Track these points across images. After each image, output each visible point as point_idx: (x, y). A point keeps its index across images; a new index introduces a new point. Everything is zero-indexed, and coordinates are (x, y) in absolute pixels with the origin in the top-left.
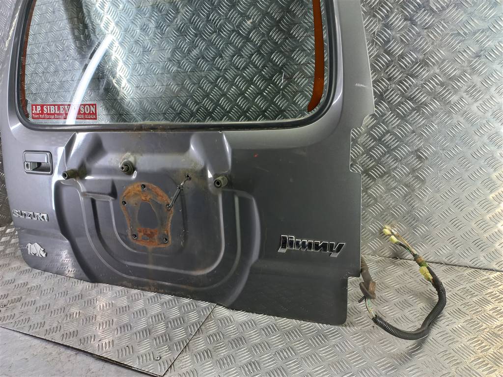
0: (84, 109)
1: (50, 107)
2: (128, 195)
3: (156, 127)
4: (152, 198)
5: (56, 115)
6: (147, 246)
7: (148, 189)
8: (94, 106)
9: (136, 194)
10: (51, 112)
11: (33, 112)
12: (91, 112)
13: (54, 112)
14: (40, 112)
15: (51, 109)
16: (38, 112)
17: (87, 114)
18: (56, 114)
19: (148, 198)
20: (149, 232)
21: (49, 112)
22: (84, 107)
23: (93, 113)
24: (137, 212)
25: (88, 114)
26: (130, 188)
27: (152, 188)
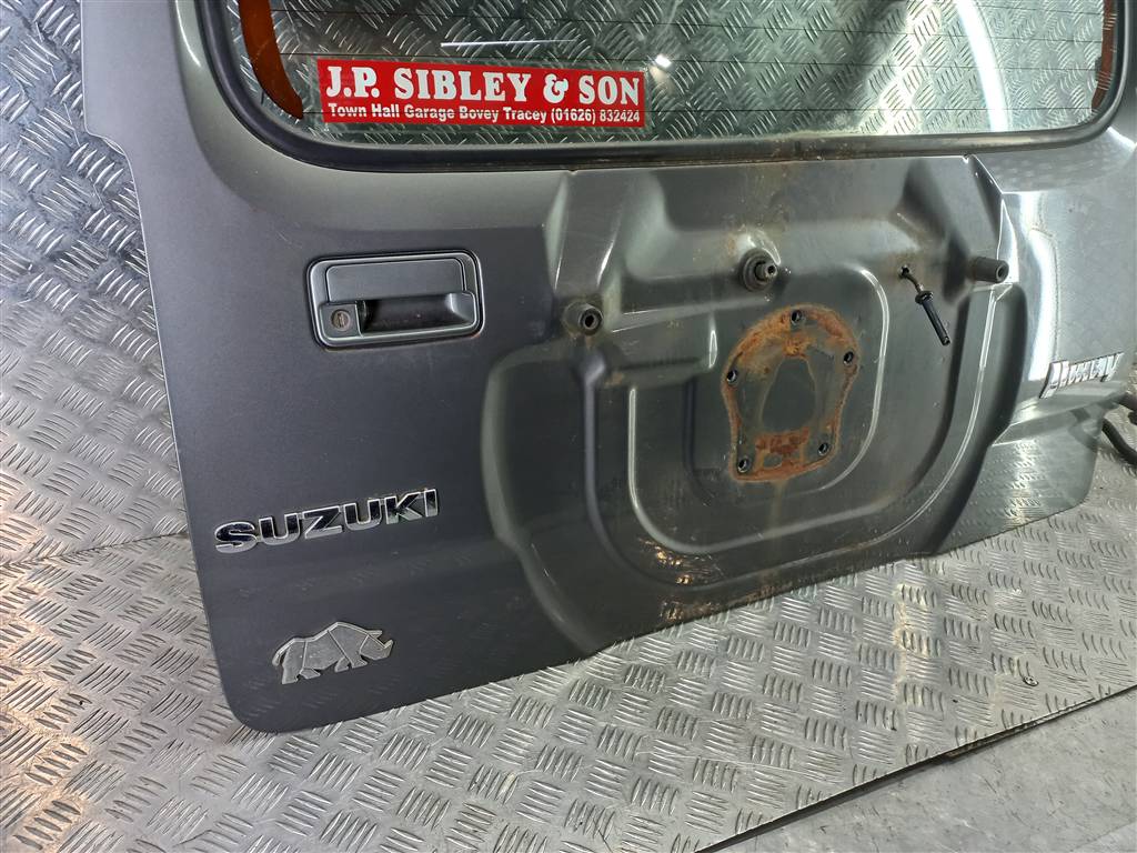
0: (595, 87)
1: (430, 79)
2: (750, 350)
3: (834, 147)
4: (815, 345)
5: (463, 109)
6: (772, 481)
7: (810, 321)
8: (636, 81)
9: (772, 343)
10: (439, 95)
11: (332, 92)
12: (624, 101)
13: (451, 95)
14: (376, 93)
15: (439, 85)
16: (361, 93)
17: (607, 107)
18: (466, 103)
19: (803, 346)
20: (786, 442)
21: (424, 94)
22: (597, 81)
23: (630, 104)
24: (767, 391)
25: (612, 107)
26: (757, 328)
27: (819, 316)
